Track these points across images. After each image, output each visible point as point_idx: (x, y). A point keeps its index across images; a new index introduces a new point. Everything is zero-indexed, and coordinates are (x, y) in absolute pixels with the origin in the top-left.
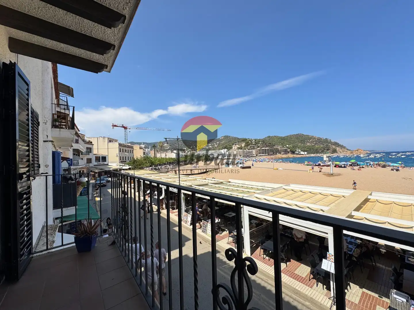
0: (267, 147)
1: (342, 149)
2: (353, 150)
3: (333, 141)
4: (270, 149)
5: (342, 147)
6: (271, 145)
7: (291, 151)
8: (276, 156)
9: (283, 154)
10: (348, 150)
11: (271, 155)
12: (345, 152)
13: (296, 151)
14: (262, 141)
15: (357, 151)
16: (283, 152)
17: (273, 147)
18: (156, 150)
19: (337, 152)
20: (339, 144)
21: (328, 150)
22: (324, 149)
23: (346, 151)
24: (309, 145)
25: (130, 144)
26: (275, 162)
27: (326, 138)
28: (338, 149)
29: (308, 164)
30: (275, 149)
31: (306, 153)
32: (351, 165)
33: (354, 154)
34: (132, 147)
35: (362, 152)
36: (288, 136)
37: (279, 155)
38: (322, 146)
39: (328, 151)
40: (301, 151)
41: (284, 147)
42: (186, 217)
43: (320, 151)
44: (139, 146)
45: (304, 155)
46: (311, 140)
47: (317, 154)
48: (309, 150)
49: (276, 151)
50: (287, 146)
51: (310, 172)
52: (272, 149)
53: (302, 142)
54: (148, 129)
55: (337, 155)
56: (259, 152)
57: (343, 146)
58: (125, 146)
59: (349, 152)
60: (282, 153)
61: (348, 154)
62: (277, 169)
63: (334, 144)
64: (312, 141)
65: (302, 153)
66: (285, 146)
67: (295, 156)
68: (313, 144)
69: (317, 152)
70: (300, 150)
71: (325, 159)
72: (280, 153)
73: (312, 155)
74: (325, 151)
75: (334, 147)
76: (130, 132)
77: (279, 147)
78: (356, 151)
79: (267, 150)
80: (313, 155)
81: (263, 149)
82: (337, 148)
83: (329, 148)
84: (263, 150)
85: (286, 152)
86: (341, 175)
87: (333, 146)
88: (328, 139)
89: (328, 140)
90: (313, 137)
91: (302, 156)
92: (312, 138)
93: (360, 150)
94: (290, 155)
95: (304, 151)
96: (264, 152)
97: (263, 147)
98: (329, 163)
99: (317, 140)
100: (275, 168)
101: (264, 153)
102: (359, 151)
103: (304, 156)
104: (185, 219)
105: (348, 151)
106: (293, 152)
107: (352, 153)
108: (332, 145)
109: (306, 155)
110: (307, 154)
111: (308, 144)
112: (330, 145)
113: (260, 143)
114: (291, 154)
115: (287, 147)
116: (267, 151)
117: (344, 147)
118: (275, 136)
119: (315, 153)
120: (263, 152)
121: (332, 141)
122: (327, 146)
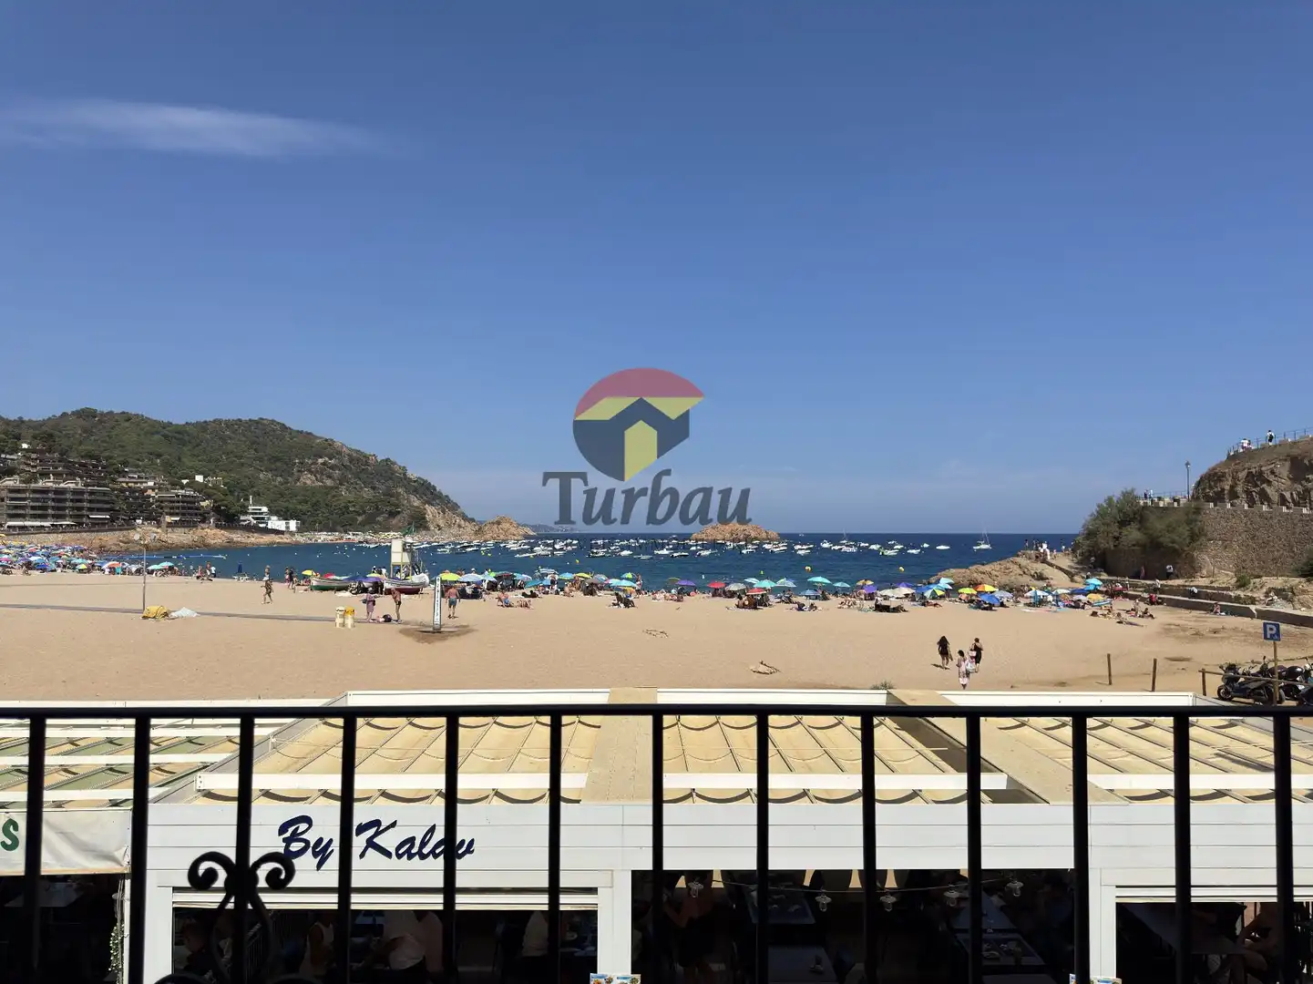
0: (72, 475)
1: (444, 512)
2: (481, 523)
3: (413, 473)
4: (92, 493)
5: (446, 504)
6: (98, 466)
7: (216, 509)
8: (132, 533)
9: (170, 525)
10: (465, 518)
11: (98, 526)
12: (454, 530)
13: (246, 513)
14: (35, 437)
15: (496, 526)
16: (171, 515)
17: (114, 480)
19: (427, 528)
20: (434, 488)
21: (392, 514)
22: (377, 508)
23: (459, 526)
24: (309, 482)
26: (134, 568)
27: (388, 460)
28: (430, 511)
29: (325, 583)
30: (122, 490)
31: (293, 525)
33: (488, 536)
35: (513, 530)
36: (203, 426)
37: (144, 532)
38: (367, 493)
39: (394, 521)
40: (272, 512)
41: (182, 487)
43: (360, 519)
45: (282, 532)
46: (320, 461)
47: (346, 532)
48: (310, 512)
49: (130, 505)
50: (199, 478)
51: (343, 625)
52: (105, 494)
53: (279, 464)
55: (428, 538)
56: (16, 507)
57: (449, 501)
59: (470, 528)
60: (169, 519)
61: (467, 536)
62: (166, 614)
63: (415, 491)
64: (324, 464)
65: (275, 523)
66: (185, 482)
67: (238, 537)
68: (329, 482)
69: (343, 520)
70: (265, 509)
71: (398, 557)
72: (153, 517)
73: (323, 537)
74: (378, 519)
75: (417, 503)
77: (151, 484)
78: (493, 523)
79: (69, 496)
80: (330, 538)
81: (41, 484)
82: (427, 505)
83: (397, 506)
84: (45, 491)
85: (189, 514)
86: (471, 631)
87: (413, 498)
88: (393, 463)
89: (396, 468)
90: (329, 443)
91: (276, 539)
92: (328, 448)
93: (507, 521)
94: (214, 535)
95: (285, 516)
96: (52, 507)
97: (44, 475)
98: (415, 579)
99: (346, 461)
100: (152, 609)
101: (50, 511)
102: (503, 525)
103: (286, 539)
105: (467, 524)
106: (228, 519)
107: (479, 532)
108: (407, 492)
109: (292, 534)
110: (300, 530)
111: (308, 480)
112: (400, 490)
113: (25, 446)
114: (217, 526)
115: (200, 488)
116: (68, 504)
117: (454, 507)
118: (127, 417)
119: (339, 528)
120: (45, 508)
121: (409, 473)
122: (389, 494)
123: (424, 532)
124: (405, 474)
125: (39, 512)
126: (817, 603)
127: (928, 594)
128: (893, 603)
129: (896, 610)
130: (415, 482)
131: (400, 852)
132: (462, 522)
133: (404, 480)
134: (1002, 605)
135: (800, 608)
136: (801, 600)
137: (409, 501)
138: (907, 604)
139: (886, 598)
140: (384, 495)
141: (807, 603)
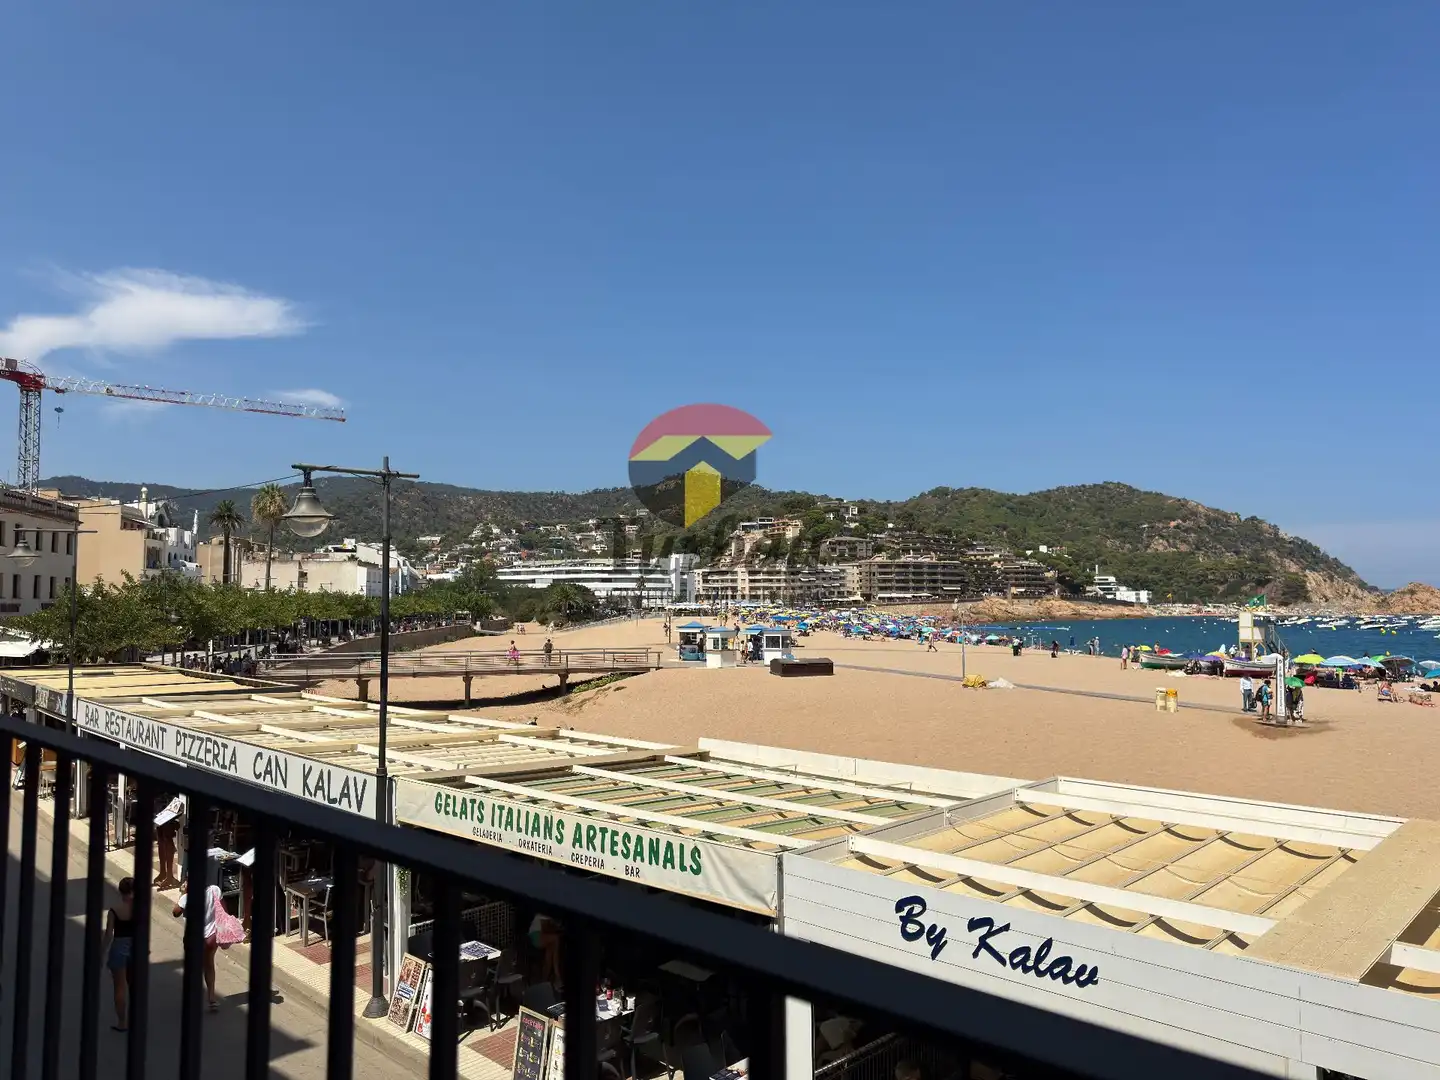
0: (928, 550)
1: (1332, 579)
2: (1387, 592)
3: (1287, 532)
4: (944, 566)
5: (1334, 569)
6: (950, 541)
7: (1061, 580)
8: (981, 604)
9: (1015, 596)
10: (1362, 585)
11: (949, 598)
12: (1348, 602)
13: (1092, 583)
14: (898, 517)
15: (1408, 596)
16: (1017, 586)
17: (962, 554)
18: (236, 542)
19: (1307, 599)
20: (1317, 550)
21: (1261, 583)
22: (1242, 577)
23: (1355, 597)
24: (1161, 548)
25: (52, 495)
26: (975, 638)
27: (1253, 518)
28: (1313, 579)
29: (1155, 660)
30: (971, 563)
31: (1144, 596)
32: (1380, 674)
33: (1397, 610)
34: (72, 510)
35: (1434, 601)
36: (1046, 496)
37: (994, 604)
38: (1229, 558)
39: (1264, 591)
40: (1121, 582)
41: (1026, 559)
42: (413, 985)
43: (1221, 588)
44: (118, 510)
45: (1131, 604)
46: (1173, 524)
47: (1205, 604)
48: (1160, 581)
49: (978, 577)
50: (1043, 549)
51: (1165, 708)
52: (956, 567)
53: (1126, 530)
54: (187, 399)
55: (1309, 611)
56: (885, 581)
57: (1339, 565)
58: (19, 502)
59: (1369, 599)
60: (1014, 590)
61: (1368, 615)
62: (984, 684)
63: (1291, 554)
64: (1177, 527)
65: (1124, 594)
66: (1029, 552)
67: (1084, 608)
68: (1184, 548)
69: (1200, 589)
70: (1112, 579)
71: (1248, 633)
72: (1000, 590)
73: (1178, 610)
74: (1244, 588)
75: (1294, 568)
76: (59, 410)
77: (997, 556)
78: (1403, 593)
79: (925, 570)
80: (1187, 610)
81: (903, 559)
82: (1307, 572)
83: (1267, 573)
84: (905, 566)
85: (1034, 585)
86: (1329, 729)
87: (1287, 562)
88: (1261, 522)
89: (1265, 527)
90: (1182, 504)
91: (1126, 611)
92: (1182, 509)
93: (1425, 589)
94: (1060, 607)
95: (1135, 585)
96: (914, 580)
97: (906, 551)
98: (1267, 660)
99: (1203, 522)
100: (971, 677)
101: (911, 584)
102: (1419, 595)
103: (1136, 611)
104: (406, 1001)
105: (1366, 594)
106: (1074, 589)
107: (1383, 604)
108: (1281, 555)
109: (1143, 605)
110: (1152, 602)
111: (1159, 545)
112: (1272, 554)
113: (891, 525)
114: (1063, 598)
115: (1044, 559)
116: (926, 577)
117: (1346, 573)
118: (975, 492)
119: (1196, 598)
120: (906, 581)
121: (1282, 533)
122: (1256, 558)
123: (1304, 604)
124: (1276, 534)
125: (903, 585)
130: (1290, 543)
131: (1015, 961)
132: (1359, 592)
133: (1276, 541)
137: (1282, 565)
140: (1251, 560)
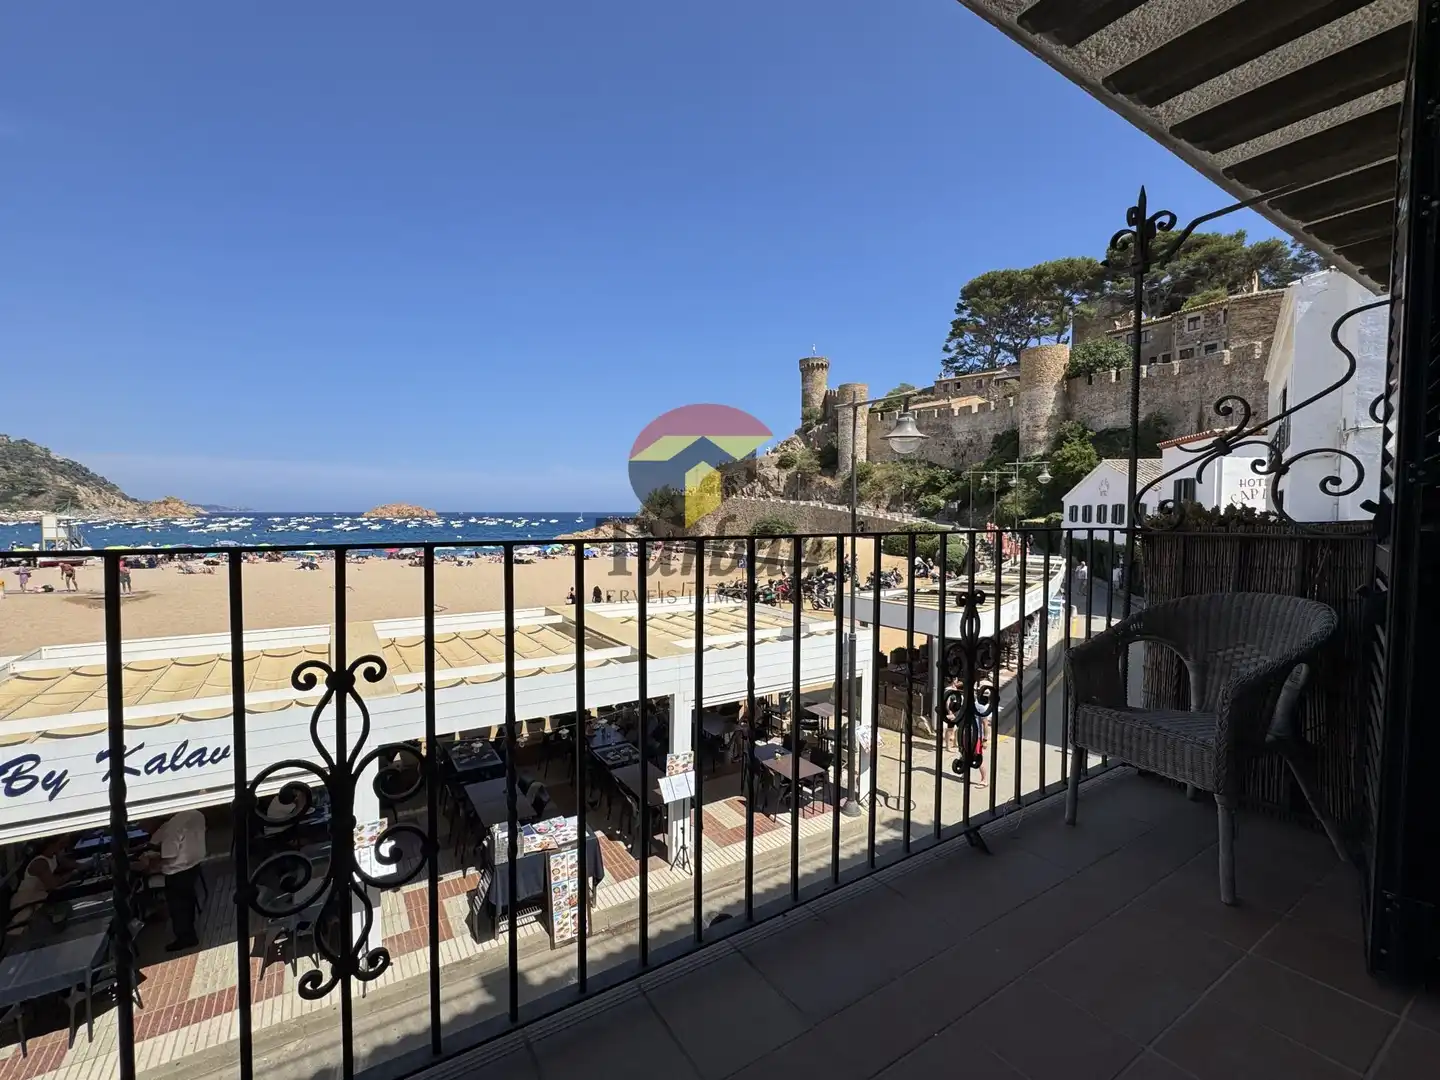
1: (99, 492)
2: (145, 503)
3: (57, 455)
5: (102, 485)
10: (125, 498)
12: (114, 509)
15: (163, 506)
19: (80, 507)
20: (87, 470)
21: (34, 494)
22: (13, 487)
23: (119, 506)
27: (24, 441)
28: (82, 492)
33: (155, 515)
35: (183, 509)
39: (36, 500)
55: (83, 516)
57: (106, 483)
59: (131, 507)
61: (130, 515)
63: (62, 472)
74: (14, 498)
75: (65, 483)
78: (160, 503)
82: (78, 486)
83: (40, 485)
87: (59, 478)
88: (33, 445)
89: (36, 449)
93: (175, 501)
102: (171, 505)
105: (129, 504)
107: (144, 510)
108: (53, 471)
112: (43, 471)
117: (112, 489)
121: (53, 455)
122: (27, 473)
123: (77, 511)
124: (48, 455)
126: (472, 560)
127: (549, 551)
128: (525, 558)
129: (528, 562)
130: (62, 463)
131: (150, 768)
132: (123, 501)
133: (47, 461)
134: (595, 556)
135: (460, 564)
136: (460, 558)
137: (54, 481)
138: (533, 558)
139: (520, 555)
140: (22, 474)
141: (465, 560)
